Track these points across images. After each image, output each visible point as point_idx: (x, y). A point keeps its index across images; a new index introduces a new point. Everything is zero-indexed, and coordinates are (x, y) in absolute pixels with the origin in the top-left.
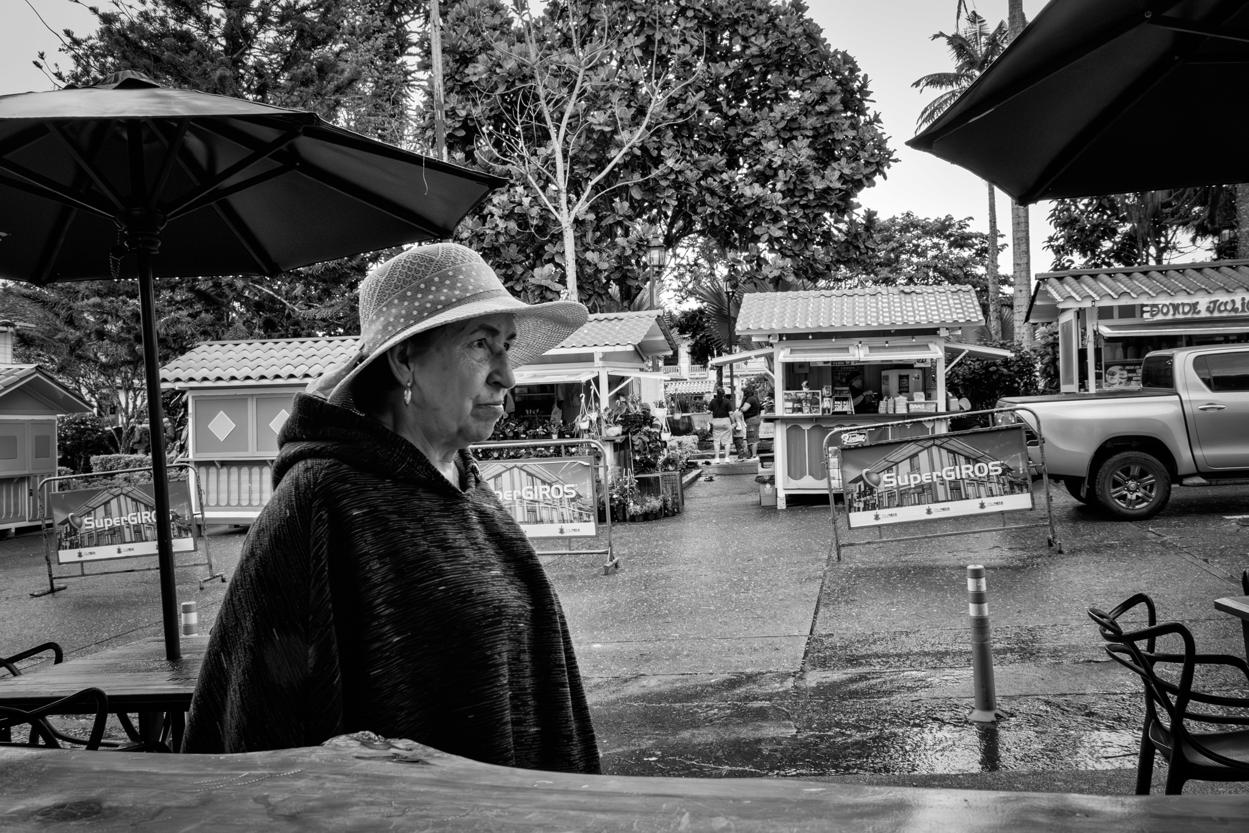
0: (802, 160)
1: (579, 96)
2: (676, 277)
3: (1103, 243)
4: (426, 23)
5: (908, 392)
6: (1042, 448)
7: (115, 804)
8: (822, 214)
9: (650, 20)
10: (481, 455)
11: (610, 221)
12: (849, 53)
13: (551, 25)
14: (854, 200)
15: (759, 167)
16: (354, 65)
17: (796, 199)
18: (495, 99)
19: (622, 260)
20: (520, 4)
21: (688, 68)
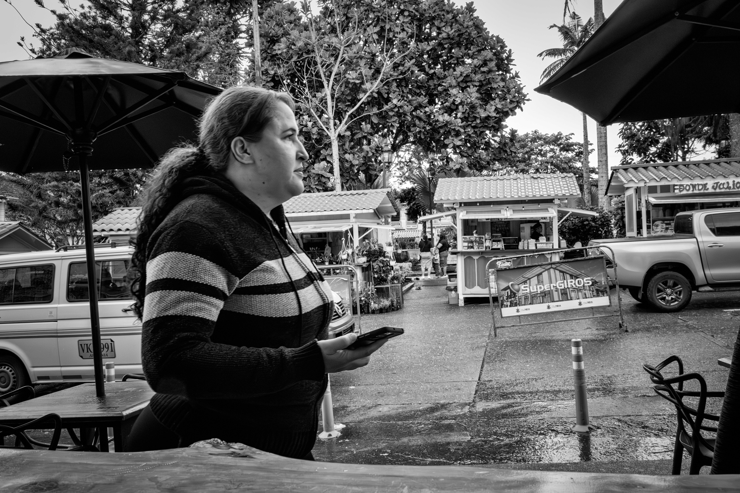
0: (473, 99)
1: (341, 62)
2: (398, 169)
3: (651, 148)
4: (250, 19)
6: (615, 269)
7: (66, 482)
8: (485, 131)
11: (359, 136)
12: (500, 37)
13: (324, 21)
14: (504, 123)
15: (447, 104)
16: (208, 44)
17: (469, 123)
18: (291, 64)
19: (367, 159)
20: (306, 8)
21: (405, 45)
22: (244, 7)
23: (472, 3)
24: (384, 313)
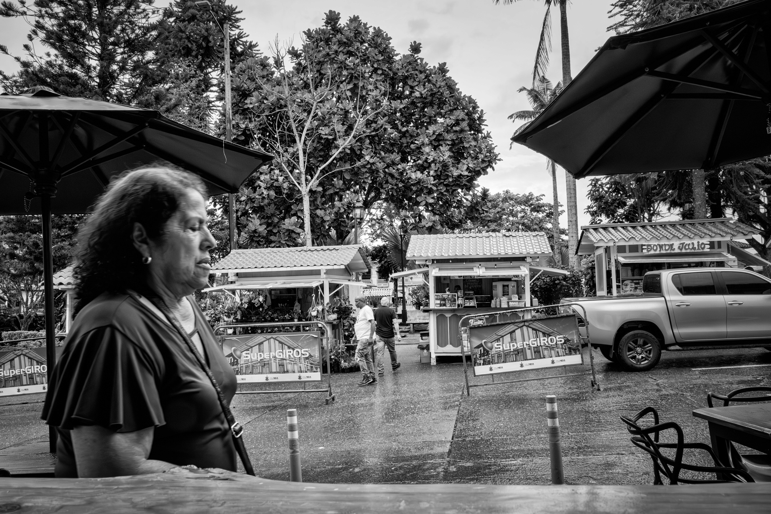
0: (445, 158)
1: (313, 117)
2: (370, 226)
3: (619, 210)
4: (222, 73)
5: (508, 295)
6: (587, 328)
7: (30, 504)
8: (457, 190)
9: (356, 75)
10: (250, 332)
11: (331, 191)
12: (472, 97)
13: (297, 76)
14: (475, 182)
15: (420, 162)
16: (178, 96)
17: (442, 181)
18: (263, 118)
19: (338, 215)
20: (279, 63)
21: (378, 103)
22: (215, 61)
23: (445, 64)
24: (355, 372)
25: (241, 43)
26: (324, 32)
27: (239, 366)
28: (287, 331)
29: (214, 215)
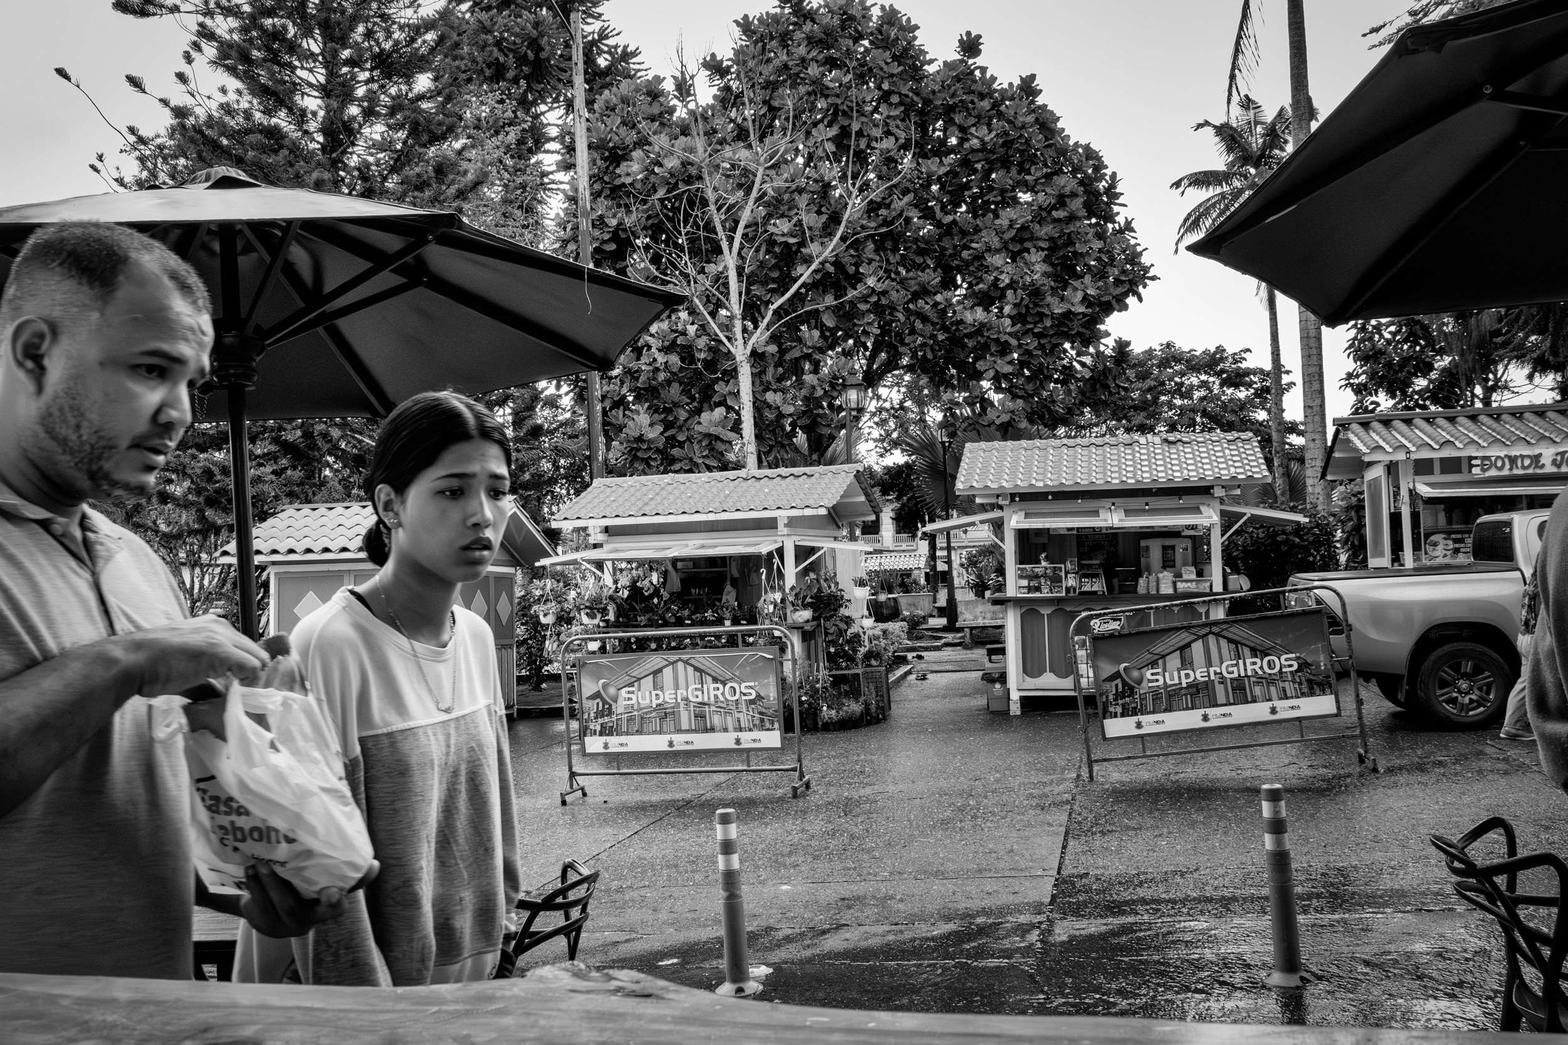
0: (1035, 277)
1: (757, 200)
2: (876, 424)
3: (1416, 381)
4: (567, 114)
5: (1174, 566)
6: (1348, 637)
8: (1062, 344)
9: (845, 108)
10: (635, 648)
11: (795, 353)
12: (1093, 146)
13: (723, 115)
14: (1102, 327)
15: (982, 287)
16: (479, 164)
17: (1031, 326)
18: (653, 204)
19: (811, 402)
20: (684, 88)
21: (893, 165)
22: (554, 88)
23: (1033, 77)
24: (850, 729)
25: (606, 49)
26: (776, 19)
27: (614, 718)
28: (709, 646)
29: (557, 407)
